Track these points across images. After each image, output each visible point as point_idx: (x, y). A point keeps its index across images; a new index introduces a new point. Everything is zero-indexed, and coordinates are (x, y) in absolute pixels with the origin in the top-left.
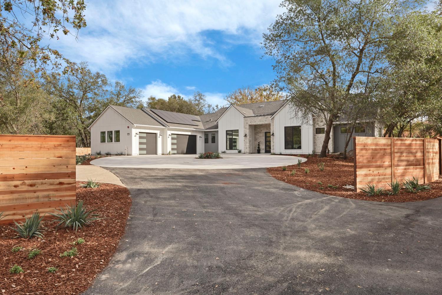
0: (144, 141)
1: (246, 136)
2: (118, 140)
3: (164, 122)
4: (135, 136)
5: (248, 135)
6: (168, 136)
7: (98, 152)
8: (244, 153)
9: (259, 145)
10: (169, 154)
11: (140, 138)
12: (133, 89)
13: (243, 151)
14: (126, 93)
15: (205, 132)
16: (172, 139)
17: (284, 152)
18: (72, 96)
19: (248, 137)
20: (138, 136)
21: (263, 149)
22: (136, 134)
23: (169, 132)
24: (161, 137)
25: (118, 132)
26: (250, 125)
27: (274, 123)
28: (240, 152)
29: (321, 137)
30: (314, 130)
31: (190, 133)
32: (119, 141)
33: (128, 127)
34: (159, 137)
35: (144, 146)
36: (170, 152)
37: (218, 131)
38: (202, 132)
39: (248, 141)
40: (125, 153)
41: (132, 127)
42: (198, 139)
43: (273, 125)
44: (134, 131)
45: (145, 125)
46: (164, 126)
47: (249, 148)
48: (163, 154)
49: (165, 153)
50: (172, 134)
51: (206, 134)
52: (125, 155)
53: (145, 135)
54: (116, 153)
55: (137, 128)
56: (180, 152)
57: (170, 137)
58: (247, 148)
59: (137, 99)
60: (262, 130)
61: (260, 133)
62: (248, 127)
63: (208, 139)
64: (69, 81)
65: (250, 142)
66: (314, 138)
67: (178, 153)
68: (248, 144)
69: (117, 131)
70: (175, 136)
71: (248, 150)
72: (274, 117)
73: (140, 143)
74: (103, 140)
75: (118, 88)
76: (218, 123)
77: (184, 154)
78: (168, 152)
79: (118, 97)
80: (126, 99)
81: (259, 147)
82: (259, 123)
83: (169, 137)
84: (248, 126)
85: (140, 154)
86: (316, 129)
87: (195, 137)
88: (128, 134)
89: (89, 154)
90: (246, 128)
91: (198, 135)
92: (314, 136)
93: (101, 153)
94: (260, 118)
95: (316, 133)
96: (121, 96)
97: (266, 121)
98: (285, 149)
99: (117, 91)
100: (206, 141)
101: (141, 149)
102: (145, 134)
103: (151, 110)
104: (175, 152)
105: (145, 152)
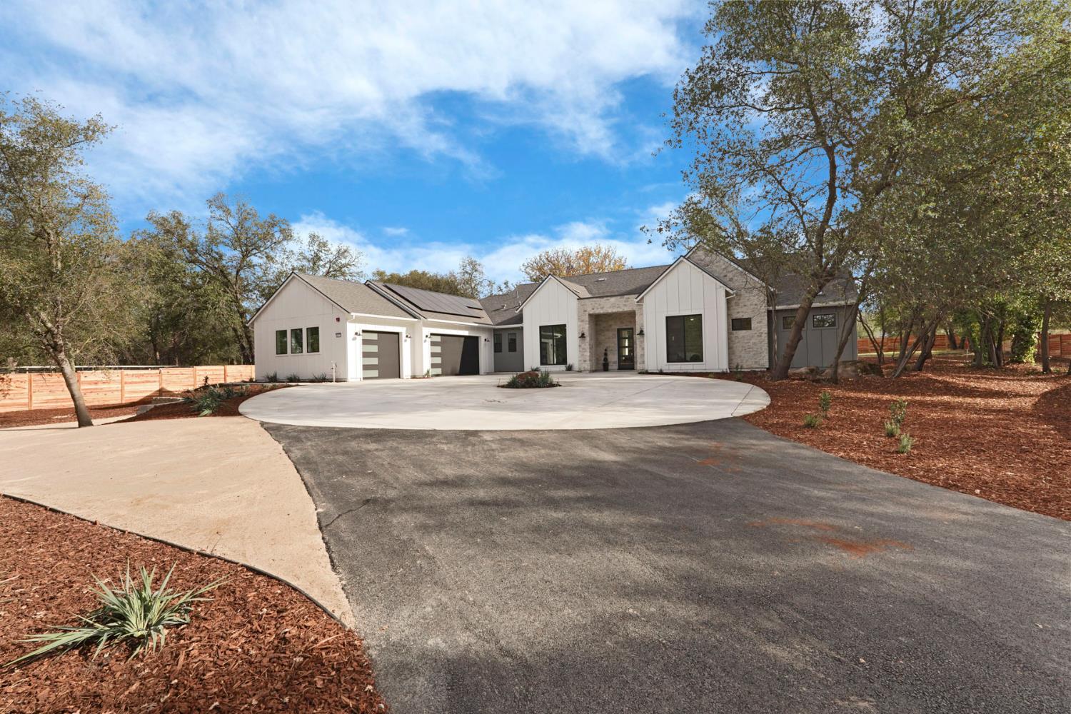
0: (374, 349)
1: (583, 336)
2: (314, 347)
3: (414, 311)
4: (354, 339)
5: (587, 334)
6: (424, 338)
7: (271, 374)
8: (580, 371)
9: (606, 354)
10: (427, 376)
11: (365, 342)
12: (345, 248)
13: (576, 367)
14: (331, 257)
15: (495, 330)
16: (433, 344)
17: (667, 368)
18: (216, 260)
19: (588, 339)
20: (359, 339)
21: (614, 363)
22: (356, 334)
23: (427, 331)
24: (408, 340)
25: (314, 332)
26: (590, 315)
27: (644, 308)
28: (570, 369)
29: (743, 337)
30: (728, 323)
31: (466, 333)
32: (318, 351)
33: (338, 320)
34: (406, 341)
35: (375, 361)
36: (428, 372)
37: (522, 328)
38: (489, 330)
39: (587, 347)
40: (332, 376)
41: (347, 320)
42: (482, 343)
43: (642, 314)
44: (352, 328)
45: (375, 314)
46: (415, 317)
47: (590, 360)
48: (414, 377)
49: (418, 374)
50: (432, 334)
51: (497, 335)
52: (331, 381)
53: (375, 337)
54: (312, 378)
55: (358, 320)
56: (449, 372)
57: (429, 340)
58: (585, 361)
59: (353, 269)
60: (611, 326)
61: (608, 330)
62: (586, 318)
63: (500, 344)
64: (210, 229)
65: (590, 348)
66: (729, 339)
67: (444, 374)
68: (588, 354)
69: (311, 329)
70: (438, 339)
71: (587, 366)
72: (643, 298)
73: (365, 355)
74: (282, 349)
75: (316, 247)
76: (522, 311)
77: (456, 375)
78: (425, 372)
79: (314, 264)
80: (331, 269)
81: (606, 359)
82: (610, 311)
83: (425, 341)
84: (587, 316)
85: (364, 378)
86: (733, 320)
87: (476, 339)
88: (338, 335)
89: (251, 380)
90: (582, 321)
91: (482, 337)
92: (729, 334)
93: (278, 377)
94: (613, 300)
95: (733, 329)
96: (321, 263)
97: (625, 305)
98: (668, 362)
99: (312, 253)
100: (497, 348)
101: (366, 367)
102: (376, 335)
103: (386, 286)
104: (439, 371)
105: (375, 373)
